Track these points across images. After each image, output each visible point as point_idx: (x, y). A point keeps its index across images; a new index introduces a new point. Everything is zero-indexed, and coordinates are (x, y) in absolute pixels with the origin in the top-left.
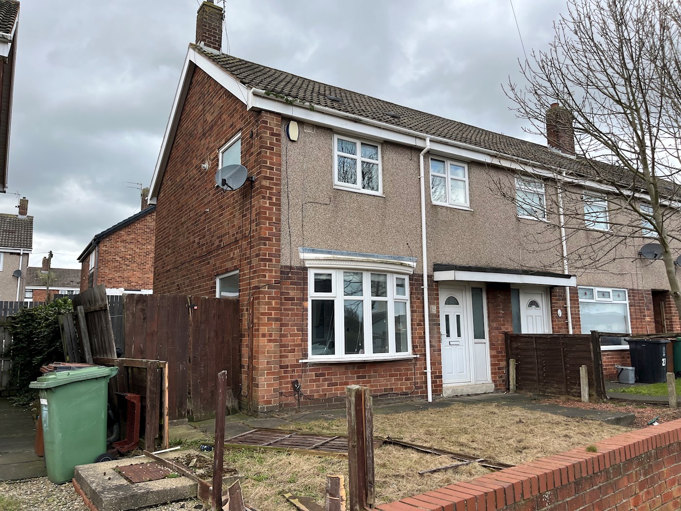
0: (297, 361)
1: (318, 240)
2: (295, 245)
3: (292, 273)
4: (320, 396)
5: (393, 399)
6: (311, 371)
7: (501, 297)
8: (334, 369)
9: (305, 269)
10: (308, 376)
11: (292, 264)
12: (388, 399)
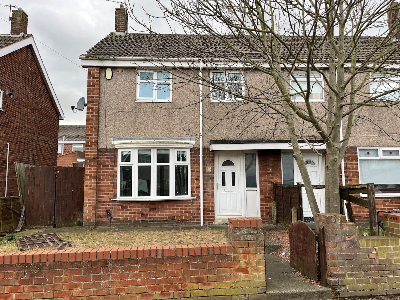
0: (110, 199)
1: (125, 133)
2: (109, 137)
3: (108, 152)
4: (124, 219)
5: (174, 223)
6: (119, 205)
7: (271, 159)
8: (133, 204)
9: (116, 150)
10: (117, 208)
11: (107, 147)
12: (171, 223)
